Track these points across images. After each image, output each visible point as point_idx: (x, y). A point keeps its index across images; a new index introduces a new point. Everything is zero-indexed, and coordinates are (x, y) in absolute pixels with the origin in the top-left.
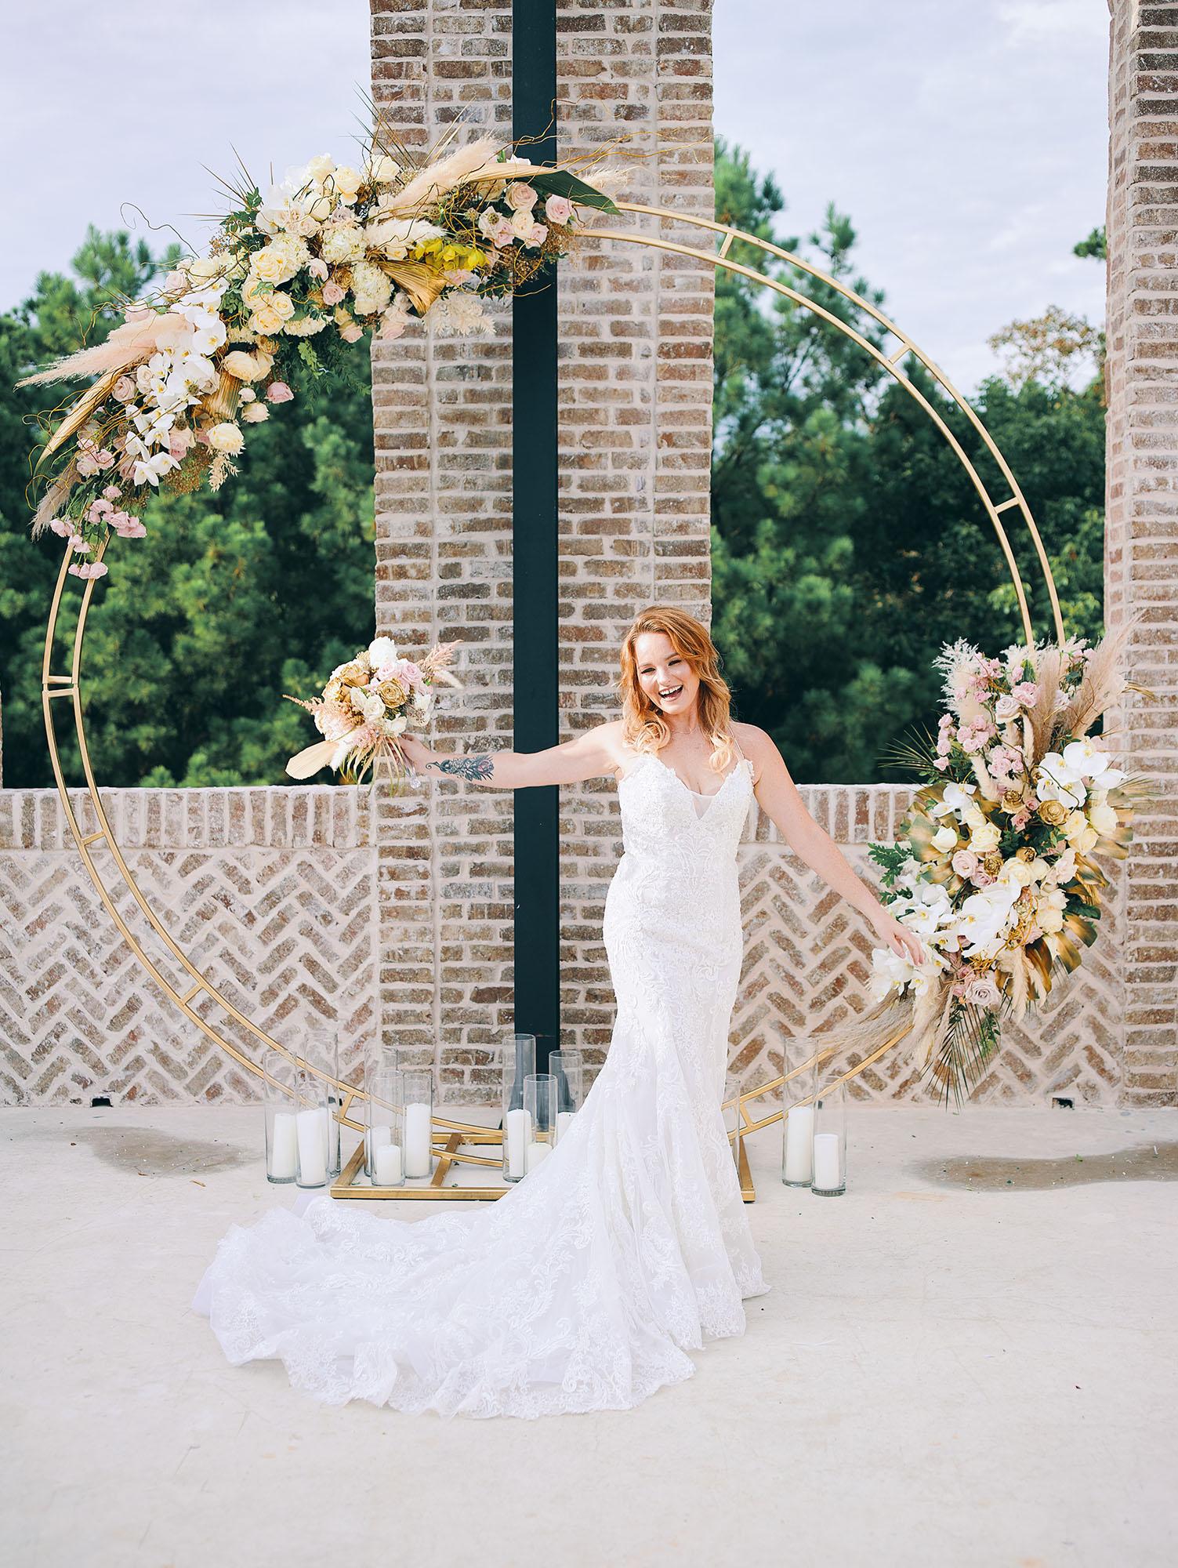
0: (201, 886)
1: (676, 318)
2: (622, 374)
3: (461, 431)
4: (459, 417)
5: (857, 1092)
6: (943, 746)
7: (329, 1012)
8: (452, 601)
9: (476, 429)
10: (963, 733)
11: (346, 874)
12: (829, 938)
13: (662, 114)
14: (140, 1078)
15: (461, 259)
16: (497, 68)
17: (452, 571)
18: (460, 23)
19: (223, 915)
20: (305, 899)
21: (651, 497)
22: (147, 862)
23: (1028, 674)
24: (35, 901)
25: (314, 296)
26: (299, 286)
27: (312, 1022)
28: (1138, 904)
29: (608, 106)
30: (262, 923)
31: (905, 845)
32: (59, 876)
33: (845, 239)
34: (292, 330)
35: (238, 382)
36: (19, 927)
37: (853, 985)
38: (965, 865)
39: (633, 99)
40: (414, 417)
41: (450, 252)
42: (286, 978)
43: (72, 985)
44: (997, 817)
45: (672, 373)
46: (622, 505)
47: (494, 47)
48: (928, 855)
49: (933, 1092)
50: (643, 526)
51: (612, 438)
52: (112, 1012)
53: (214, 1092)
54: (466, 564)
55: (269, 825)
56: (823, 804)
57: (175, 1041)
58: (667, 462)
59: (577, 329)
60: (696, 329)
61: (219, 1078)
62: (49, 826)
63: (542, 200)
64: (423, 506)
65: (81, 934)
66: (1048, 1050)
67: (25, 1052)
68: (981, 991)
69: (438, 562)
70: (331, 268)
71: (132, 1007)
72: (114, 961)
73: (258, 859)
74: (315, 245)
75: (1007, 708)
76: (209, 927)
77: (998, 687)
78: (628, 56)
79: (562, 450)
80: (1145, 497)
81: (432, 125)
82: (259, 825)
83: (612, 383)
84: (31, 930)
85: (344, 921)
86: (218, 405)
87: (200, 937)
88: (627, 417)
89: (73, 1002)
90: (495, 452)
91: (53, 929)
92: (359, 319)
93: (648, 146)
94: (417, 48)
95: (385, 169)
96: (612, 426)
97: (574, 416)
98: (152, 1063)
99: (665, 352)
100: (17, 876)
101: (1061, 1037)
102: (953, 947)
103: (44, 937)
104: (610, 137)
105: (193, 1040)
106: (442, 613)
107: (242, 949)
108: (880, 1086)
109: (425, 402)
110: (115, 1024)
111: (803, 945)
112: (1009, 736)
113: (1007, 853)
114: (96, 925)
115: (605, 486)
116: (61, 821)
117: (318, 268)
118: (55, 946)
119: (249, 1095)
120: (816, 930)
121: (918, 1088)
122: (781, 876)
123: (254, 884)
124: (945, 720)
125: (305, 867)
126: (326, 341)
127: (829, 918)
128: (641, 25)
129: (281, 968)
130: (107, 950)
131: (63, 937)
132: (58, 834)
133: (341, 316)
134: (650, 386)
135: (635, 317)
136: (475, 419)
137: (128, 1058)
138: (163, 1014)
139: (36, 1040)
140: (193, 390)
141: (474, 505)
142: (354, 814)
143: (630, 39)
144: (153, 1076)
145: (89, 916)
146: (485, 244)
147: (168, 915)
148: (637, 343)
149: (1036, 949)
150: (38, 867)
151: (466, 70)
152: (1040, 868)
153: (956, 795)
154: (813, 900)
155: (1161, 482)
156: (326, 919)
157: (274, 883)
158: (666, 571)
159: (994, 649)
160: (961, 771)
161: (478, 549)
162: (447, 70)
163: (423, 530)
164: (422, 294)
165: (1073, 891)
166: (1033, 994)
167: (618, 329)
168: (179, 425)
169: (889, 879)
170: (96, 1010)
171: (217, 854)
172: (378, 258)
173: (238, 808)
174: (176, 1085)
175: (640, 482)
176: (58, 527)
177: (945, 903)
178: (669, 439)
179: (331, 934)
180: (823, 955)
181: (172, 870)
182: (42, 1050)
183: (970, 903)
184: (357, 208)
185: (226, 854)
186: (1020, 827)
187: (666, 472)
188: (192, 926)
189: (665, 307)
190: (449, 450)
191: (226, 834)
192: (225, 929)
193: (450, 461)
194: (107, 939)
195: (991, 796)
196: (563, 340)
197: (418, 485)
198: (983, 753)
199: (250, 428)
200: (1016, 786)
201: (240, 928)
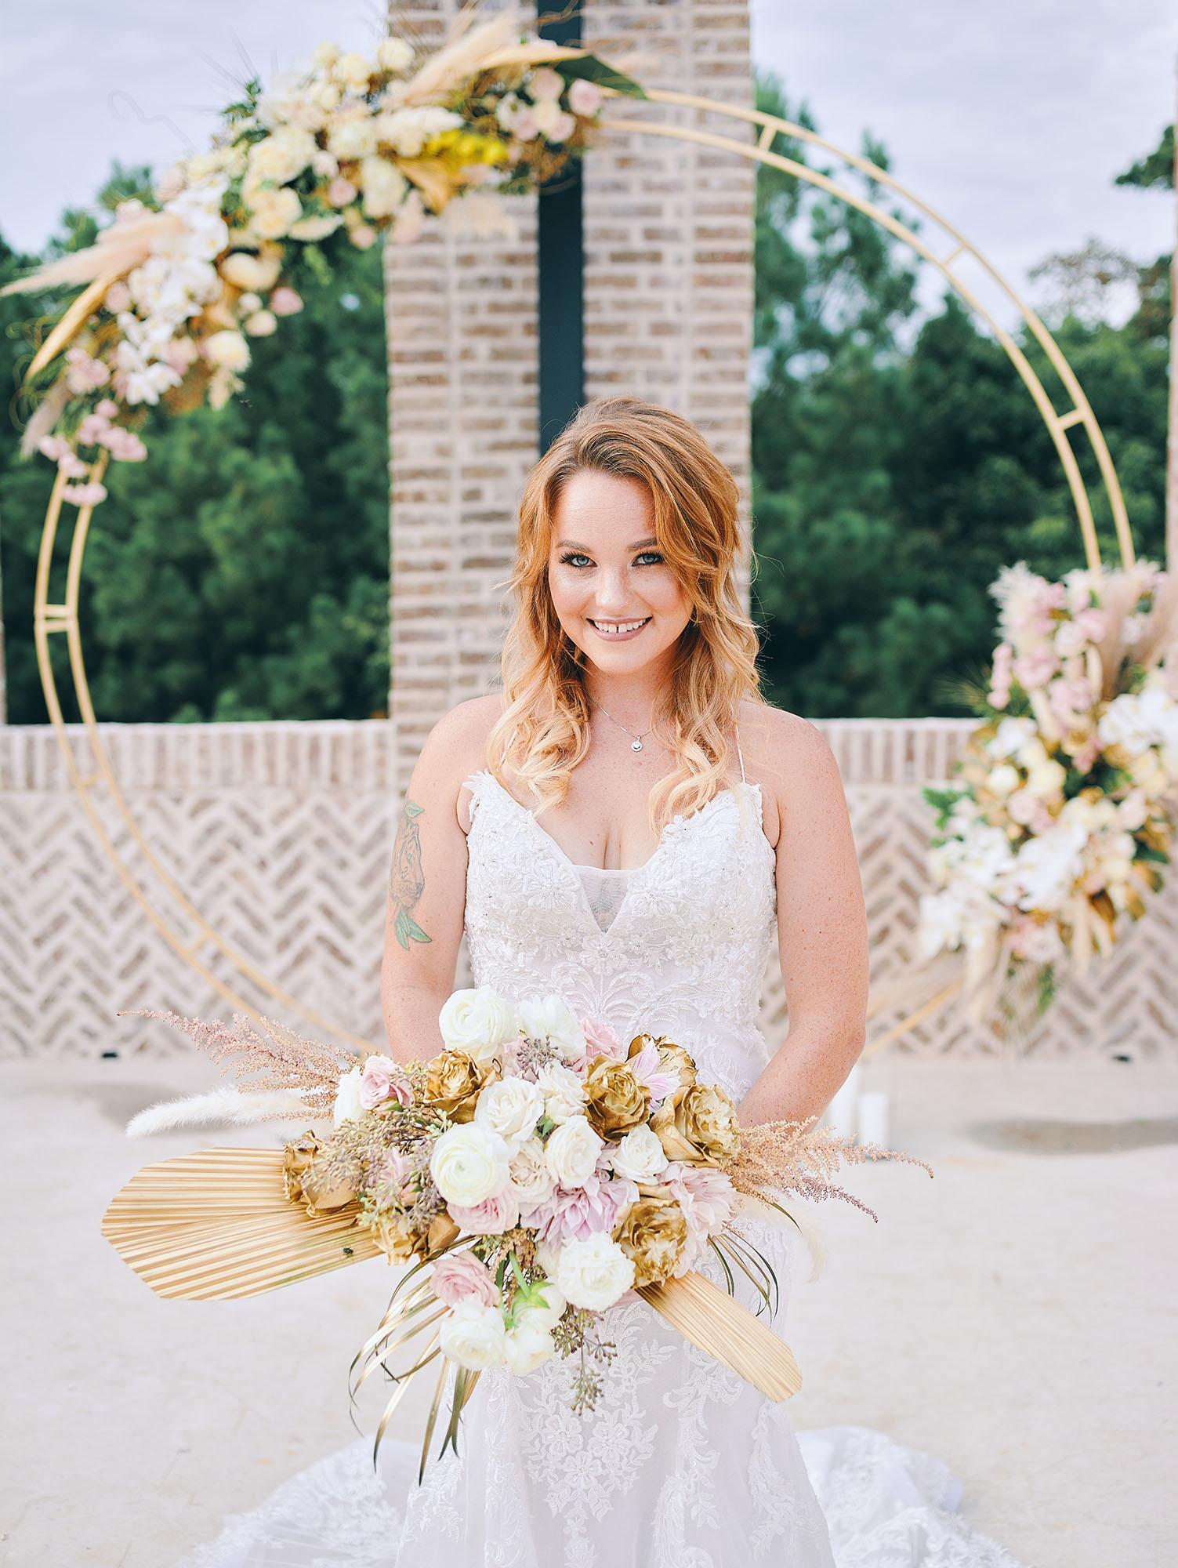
0: (211, 830)
1: (714, 222)
2: (656, 282)
3: (483, 346)
4: (481, 330)
5: (903, 1047)
6: (1000, 679)
7: (346, 962)
8: (474, 528)
9: (501, 343)
10: (1022, 665)
11: (363, 817)
12: (875, 883)
14: (151, 1031)
15: (478, 154)
17: (473, 495)
20: (321, 843)
22: (153, 805)
23: (1093, 602)
24: (39, 844)
25: (318, 195)
26: (306, 183)
27: (329, 972)
30: (277, 867)
31: (958, 786)
32: (63, 820)
34: (300, 233)
35: (240, 290)
36: (22, 873)
37: (899, 934)
38: (1024, 809)
40: (432, 331)
41: (469, 144)
42: (302, 925)
43: (79, 934)
44: (1062, 758)
45: (707, 282)
48: (983, 797)
49: (986, 1049)
51: (643, 353)
52: (120, 961)
54: (489, 487)
55: (282, 766)
56: (868, 743)
57: (186, 993)
58: (703, 377)
59: (605, 235)
60: (733, 234)
62: (51, 767)
63: (567, 88)
64: (442, 426)
65: (87, 880)
66: (1105, 1003)
67: (31, 1003)
68: (1040, 944)
69: (459, 485)
70: (341, 164)
71: (141, 956)
72: (120, 909)
73: (272, 801)
74: (321, 139)
75: (1069, 639)
76: (221, 872)
77: (1060, 614)
79: (591, 365)
81: (449, 13)
82: (271, 765)
83: (643, 292)
84: (35, 876)
85: (360, 866)
86: (220, 314)
87: (210, 883)
88: (661, 329)
89: (79, 951)
91: (56, 876)
92: (372, 222)
93: (681, 34)
95: (398, 54)
96: (645, 340)
97: (604, 329)
98: (164, 1015)
99: (701, 258)
100: (20, 820)
101: (1120, 989)
102: (1010, 898)
103: (49, 884)
104: (641, 26)
105: (203, 992)
106: (465, 540)
107: (256, 896)
108: (925, 1039)
109: (442, 313)
110: (124, 974)
112: (1071, 669)
113: (1069, 793)
114: (101, 870)
116: (65, 761)
117: (325, 164)
118: (59, 893)
121: (967, 1043)
123: (267, 827)
124: (1000, 654)
125: (320, 812)
126: (335, 245)
127: (876, 862)
129: (296, 915)
130: (114, 898)
131: (67, 884)
132: (61, 775)
133: (351, 217)
134: (685, 295)
135: (668, 221)
136: (496, 332)
138: (173, 964)
139: (42, 990)
140: (192, 297)
141: (496, 425)
142: (371, 755)
144: (163, 1029)
145: (96, 862)
146: (506, 136)
147: (178, 860)
148: (668, 249)
149: (1100, 899)
150: (42, 810)
152: (1105, 812)
153: (1014, 734)
156: (343, 864)
157: (288, 826)
160: (1019, 706)
161: (499, 472)
163: (443, 451)
164: (437, 194)
165: (1142, 835)
166: (1095, 945)
167: (650, 235)
168: (178, 335)
169: (942, 823)
170: (103, 959)
171: (227, 796)
172: (389, 153)
173: (249, 747)
176: (50, 446)
177: (1001, 848)
178: (705, 353)
179: (348, 880)
181: (180, 813)
182: (48, 1002)
183: (1030, 849)
184: (368, 98)
185: (238, 796)
186: (1083, 767)
187: (703, 388)
188: (202, 872)
189: (701, 210)
190: (470, 366)
191: (238, 773)
192: (237, 875)
193: (471, 378)
194: (115, 885)
195: (1052, 733)
196: (590, 246)
197: (437, 403)
198: (1044, 688)
199: (253, 341)
200: (1081, 723)
201: (253, 873)
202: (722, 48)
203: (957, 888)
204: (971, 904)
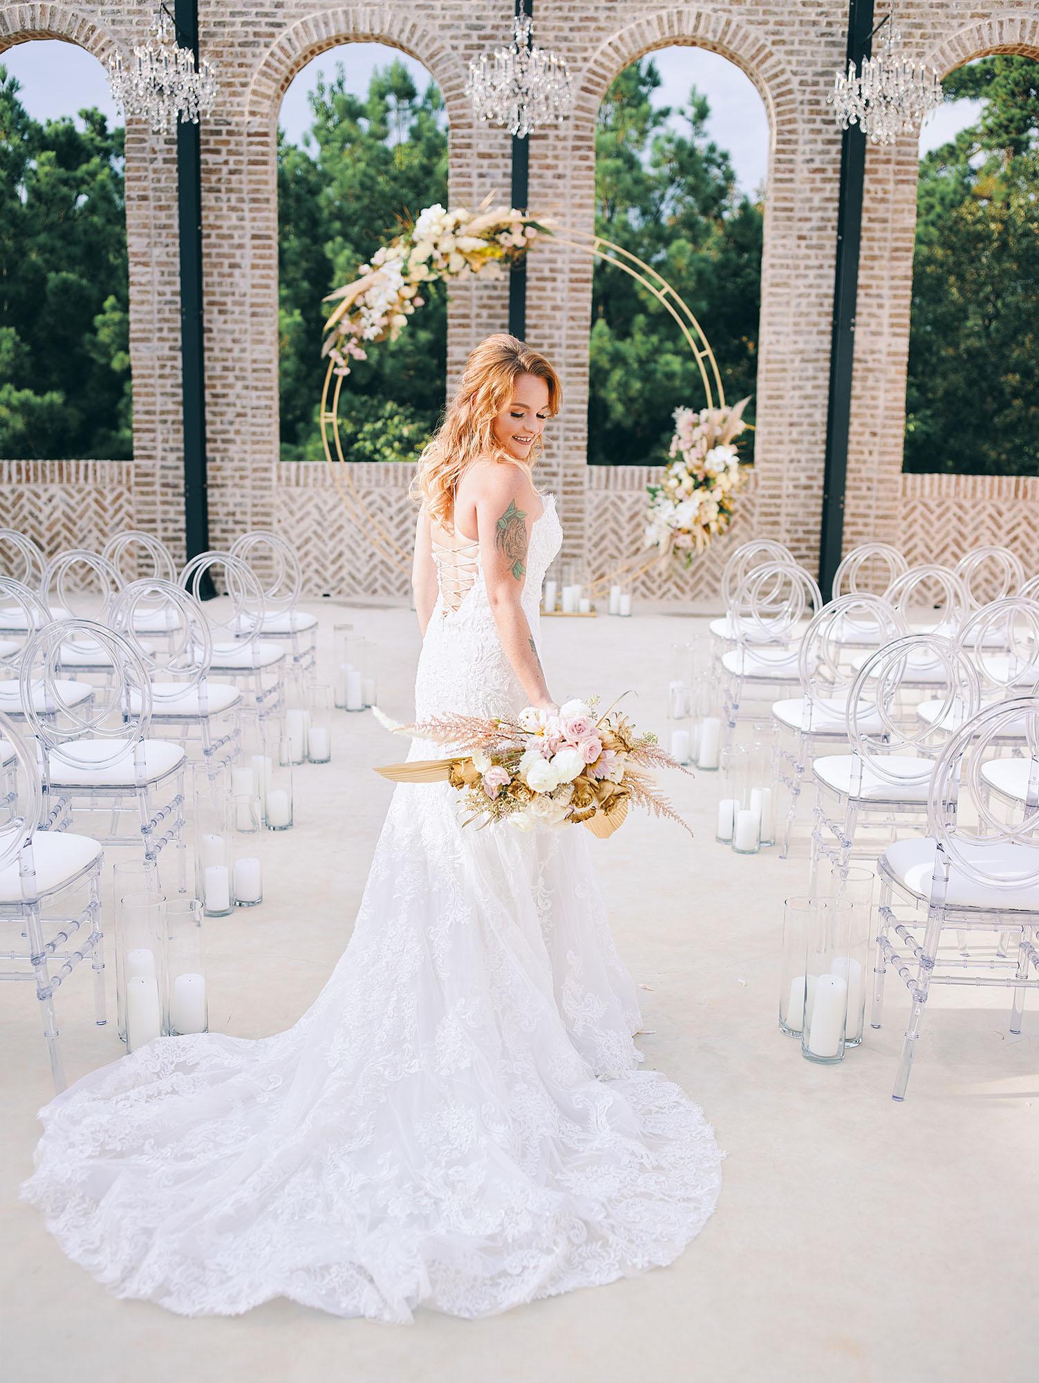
0: (371, 504)
1: (577, 266)
2: (553, 289)
3: (485, 313)
4: (484, 306)
5: (645, 597)
6: (673, 447)
9: (491, 312)
10: (681, 442)
12: (634, 530)
13: (573, 178)
14: (343, 586)
15: (493, 254)
16: (503, 156)
18: (488, 135)
19: (380, 516)
21: (565, 342)
22: (347, 493)
23: (707, 421)
24: (300, 508)
25: (434, 266)
26: (430, 262)
28: (764, 519)
29: (549, 173)
30: (397, 520)
31: (659, 486)
32: (310, 499)
33: (702, 113)
34: (426, 279)
35: (404, 299)
36: (293, 520)
38: (680, 493)
39: (560, 171)
40: (465, 306)
41: (489, 250)
43: (315, 545)
44: (694, 476)
45: (574, 290)
46: (552, 346)
47: (502, 146)
48: (667, 489)
49: (676, 597)
50: (560, 355)
51: (548, 317)
52: (332, 557)
53: (375, 592)
55: (400, 478)
56: (633, 474)
57: (358, 570)
58: (572, 328)
59: (534, 270)
60: (585, 271)
61: (377, 586)
62: (306, 477)
63: (525, 229)
65: (319, 524)
67: (295, 574)
68: (684, 541)
70: (443, 255)
71: (340, 555)
72: (333, 536)
73: (396, 493)
74: (436, 246)
75: (697, 433)
76: (374, 521)
77: (696, 425)
78: (559, 152)
79: (528, 322)
80: (771, 348)
81: (476, 181)
82: (396, 478)
83: (548, 293)
84: (298, 522)
86: (397, 308)
87: (369, 526)
88: (555, 308)
89: (315, 553)
90: (499, 322)
91: (307, 522)
92: (451, 274)
93: (566, 191)
94: (469, 146)
96: (549, 312)
97: (533, 307)
98: (349, 579)
99: (571, 281)
100: (292, 498)
102: (674, 524)
103: (303, 525)
104: (550, 187)
105: (366, 570)
107: (388, 531)
108: (653, 593)
109: (469, 299)
110: (333, 562)
111: (623, 533)
112: (698, 444)
113: (696, 487)
114: (326, 520)
115: (545, 337)
116: (312, 475)
117: (437, 255)
118: (308, 529)
119: (389, 593)
120: (628, 527)
121: (669, 595)
122: (614, 504)
123: (393, 503)
124: (675, 438)
126: (439, 283)
127: (634, 522)
128: (565, 139)
129: (404, 539)
130: (330, 531)
131: (311, 525)
132: (310, 481)
133: (444, 273)
134: (565, 295)
135: (559, 265)
136: (490, 307)
137: (338, 577)
138: (353, 558)
139: (300, 568)
140: (389, 303)
143: (560, 144)
144: (349, 585)
145: (323, 516)
146: (502, 247)
147: (357, 516)
148: (559, 276)
149: (706, 527)
150: (301, 495)
151: (490, 156)
152: (707, 495)
153: (678, 468)
154: (628, 514)
155: (778, 341)
157: (402, 503)
158: (570, 374)
159: (697, 411)
160: (680, 457)
162: (482, 156)
164: (476, 265)
165: (721, 504)
166: (705, 544)
167: (552, 270)
168: (383, 316)
169: (653, 500)
170: (325, 556)
171: (378, 491)
172: (459, 251)
174: (358, 589)
175: (560, 336)
176: (332, 354)
177: (672, 507)
178: (572, 318)
180: (632, 537)
181: (359, 497)
182: (302, 573)
183: (681, 506)
184: (454, 233)
185: (382, 491)
186: (701, 479)
187: (571, 332)
188: (367, 521)
189: (572, 262)
190: (479, 321)
191: (382, 482)
192: (380, 522)
193: (480, 325)
194: (331, 526)
195: (690, 467)
196: (528, 274)
197: (466, 335)
198: (688, 450)
199: (407, 316)
200: (699, 463)
201: (387, 522)
202: (582, 197)
203: (656, 521)
204: (660, 526)
